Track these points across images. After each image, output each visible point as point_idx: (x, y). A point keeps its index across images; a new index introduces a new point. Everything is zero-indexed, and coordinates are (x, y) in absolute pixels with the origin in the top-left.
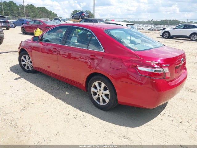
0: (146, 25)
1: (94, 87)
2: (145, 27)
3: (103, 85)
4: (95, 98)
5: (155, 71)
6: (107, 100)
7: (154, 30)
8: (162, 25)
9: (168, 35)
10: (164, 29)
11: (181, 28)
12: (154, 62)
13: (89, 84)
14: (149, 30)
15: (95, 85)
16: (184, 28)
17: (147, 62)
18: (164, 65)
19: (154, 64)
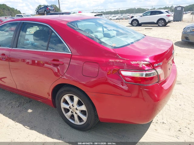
0: (113, 15)
1: (64, 102)
2: (113, 17)
3: (76, 99)
4: (68, 115)
5: (146, 75)
6: (84, 118)
7: (122, 19)
8: (128, 14)
9: (137, 23)
10: (132, 17)
11: (148, 15)
12: (143, 62)
13: (56, 98)
14: (117, 19)
15: (65, 99)
16: (151, 15)
17: (133, 63)
18: (157, 65)
19: (144, 65)
